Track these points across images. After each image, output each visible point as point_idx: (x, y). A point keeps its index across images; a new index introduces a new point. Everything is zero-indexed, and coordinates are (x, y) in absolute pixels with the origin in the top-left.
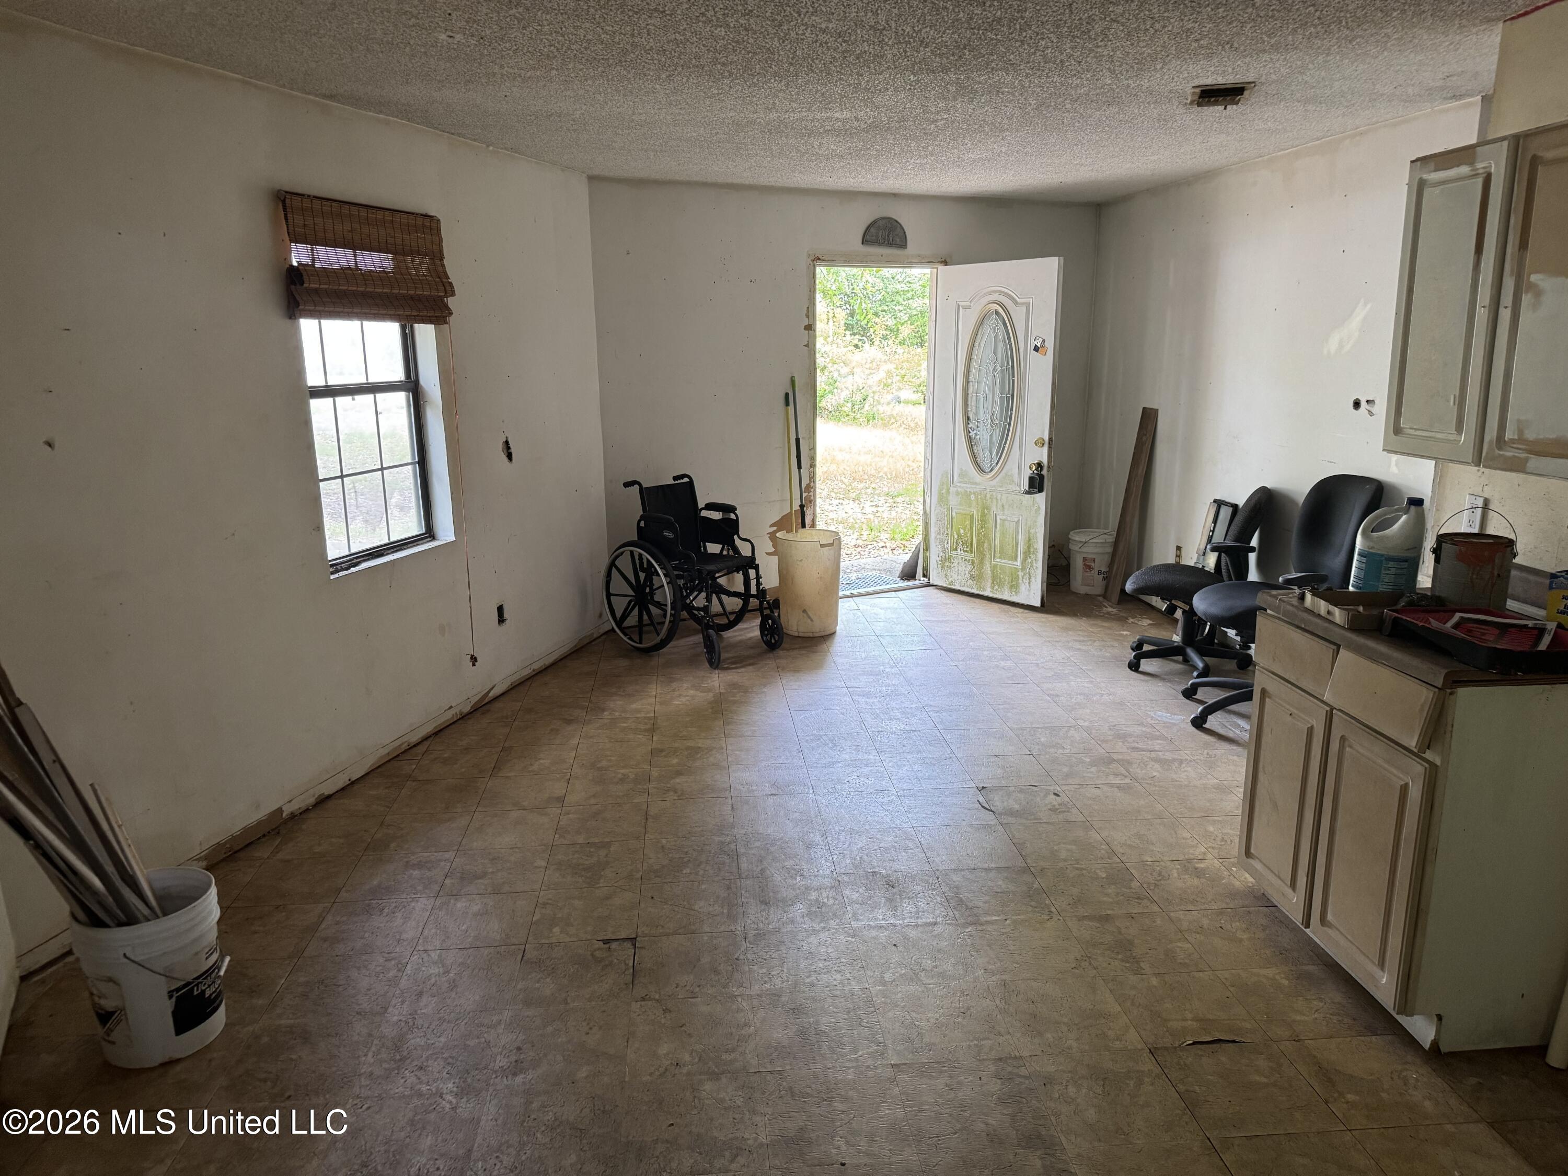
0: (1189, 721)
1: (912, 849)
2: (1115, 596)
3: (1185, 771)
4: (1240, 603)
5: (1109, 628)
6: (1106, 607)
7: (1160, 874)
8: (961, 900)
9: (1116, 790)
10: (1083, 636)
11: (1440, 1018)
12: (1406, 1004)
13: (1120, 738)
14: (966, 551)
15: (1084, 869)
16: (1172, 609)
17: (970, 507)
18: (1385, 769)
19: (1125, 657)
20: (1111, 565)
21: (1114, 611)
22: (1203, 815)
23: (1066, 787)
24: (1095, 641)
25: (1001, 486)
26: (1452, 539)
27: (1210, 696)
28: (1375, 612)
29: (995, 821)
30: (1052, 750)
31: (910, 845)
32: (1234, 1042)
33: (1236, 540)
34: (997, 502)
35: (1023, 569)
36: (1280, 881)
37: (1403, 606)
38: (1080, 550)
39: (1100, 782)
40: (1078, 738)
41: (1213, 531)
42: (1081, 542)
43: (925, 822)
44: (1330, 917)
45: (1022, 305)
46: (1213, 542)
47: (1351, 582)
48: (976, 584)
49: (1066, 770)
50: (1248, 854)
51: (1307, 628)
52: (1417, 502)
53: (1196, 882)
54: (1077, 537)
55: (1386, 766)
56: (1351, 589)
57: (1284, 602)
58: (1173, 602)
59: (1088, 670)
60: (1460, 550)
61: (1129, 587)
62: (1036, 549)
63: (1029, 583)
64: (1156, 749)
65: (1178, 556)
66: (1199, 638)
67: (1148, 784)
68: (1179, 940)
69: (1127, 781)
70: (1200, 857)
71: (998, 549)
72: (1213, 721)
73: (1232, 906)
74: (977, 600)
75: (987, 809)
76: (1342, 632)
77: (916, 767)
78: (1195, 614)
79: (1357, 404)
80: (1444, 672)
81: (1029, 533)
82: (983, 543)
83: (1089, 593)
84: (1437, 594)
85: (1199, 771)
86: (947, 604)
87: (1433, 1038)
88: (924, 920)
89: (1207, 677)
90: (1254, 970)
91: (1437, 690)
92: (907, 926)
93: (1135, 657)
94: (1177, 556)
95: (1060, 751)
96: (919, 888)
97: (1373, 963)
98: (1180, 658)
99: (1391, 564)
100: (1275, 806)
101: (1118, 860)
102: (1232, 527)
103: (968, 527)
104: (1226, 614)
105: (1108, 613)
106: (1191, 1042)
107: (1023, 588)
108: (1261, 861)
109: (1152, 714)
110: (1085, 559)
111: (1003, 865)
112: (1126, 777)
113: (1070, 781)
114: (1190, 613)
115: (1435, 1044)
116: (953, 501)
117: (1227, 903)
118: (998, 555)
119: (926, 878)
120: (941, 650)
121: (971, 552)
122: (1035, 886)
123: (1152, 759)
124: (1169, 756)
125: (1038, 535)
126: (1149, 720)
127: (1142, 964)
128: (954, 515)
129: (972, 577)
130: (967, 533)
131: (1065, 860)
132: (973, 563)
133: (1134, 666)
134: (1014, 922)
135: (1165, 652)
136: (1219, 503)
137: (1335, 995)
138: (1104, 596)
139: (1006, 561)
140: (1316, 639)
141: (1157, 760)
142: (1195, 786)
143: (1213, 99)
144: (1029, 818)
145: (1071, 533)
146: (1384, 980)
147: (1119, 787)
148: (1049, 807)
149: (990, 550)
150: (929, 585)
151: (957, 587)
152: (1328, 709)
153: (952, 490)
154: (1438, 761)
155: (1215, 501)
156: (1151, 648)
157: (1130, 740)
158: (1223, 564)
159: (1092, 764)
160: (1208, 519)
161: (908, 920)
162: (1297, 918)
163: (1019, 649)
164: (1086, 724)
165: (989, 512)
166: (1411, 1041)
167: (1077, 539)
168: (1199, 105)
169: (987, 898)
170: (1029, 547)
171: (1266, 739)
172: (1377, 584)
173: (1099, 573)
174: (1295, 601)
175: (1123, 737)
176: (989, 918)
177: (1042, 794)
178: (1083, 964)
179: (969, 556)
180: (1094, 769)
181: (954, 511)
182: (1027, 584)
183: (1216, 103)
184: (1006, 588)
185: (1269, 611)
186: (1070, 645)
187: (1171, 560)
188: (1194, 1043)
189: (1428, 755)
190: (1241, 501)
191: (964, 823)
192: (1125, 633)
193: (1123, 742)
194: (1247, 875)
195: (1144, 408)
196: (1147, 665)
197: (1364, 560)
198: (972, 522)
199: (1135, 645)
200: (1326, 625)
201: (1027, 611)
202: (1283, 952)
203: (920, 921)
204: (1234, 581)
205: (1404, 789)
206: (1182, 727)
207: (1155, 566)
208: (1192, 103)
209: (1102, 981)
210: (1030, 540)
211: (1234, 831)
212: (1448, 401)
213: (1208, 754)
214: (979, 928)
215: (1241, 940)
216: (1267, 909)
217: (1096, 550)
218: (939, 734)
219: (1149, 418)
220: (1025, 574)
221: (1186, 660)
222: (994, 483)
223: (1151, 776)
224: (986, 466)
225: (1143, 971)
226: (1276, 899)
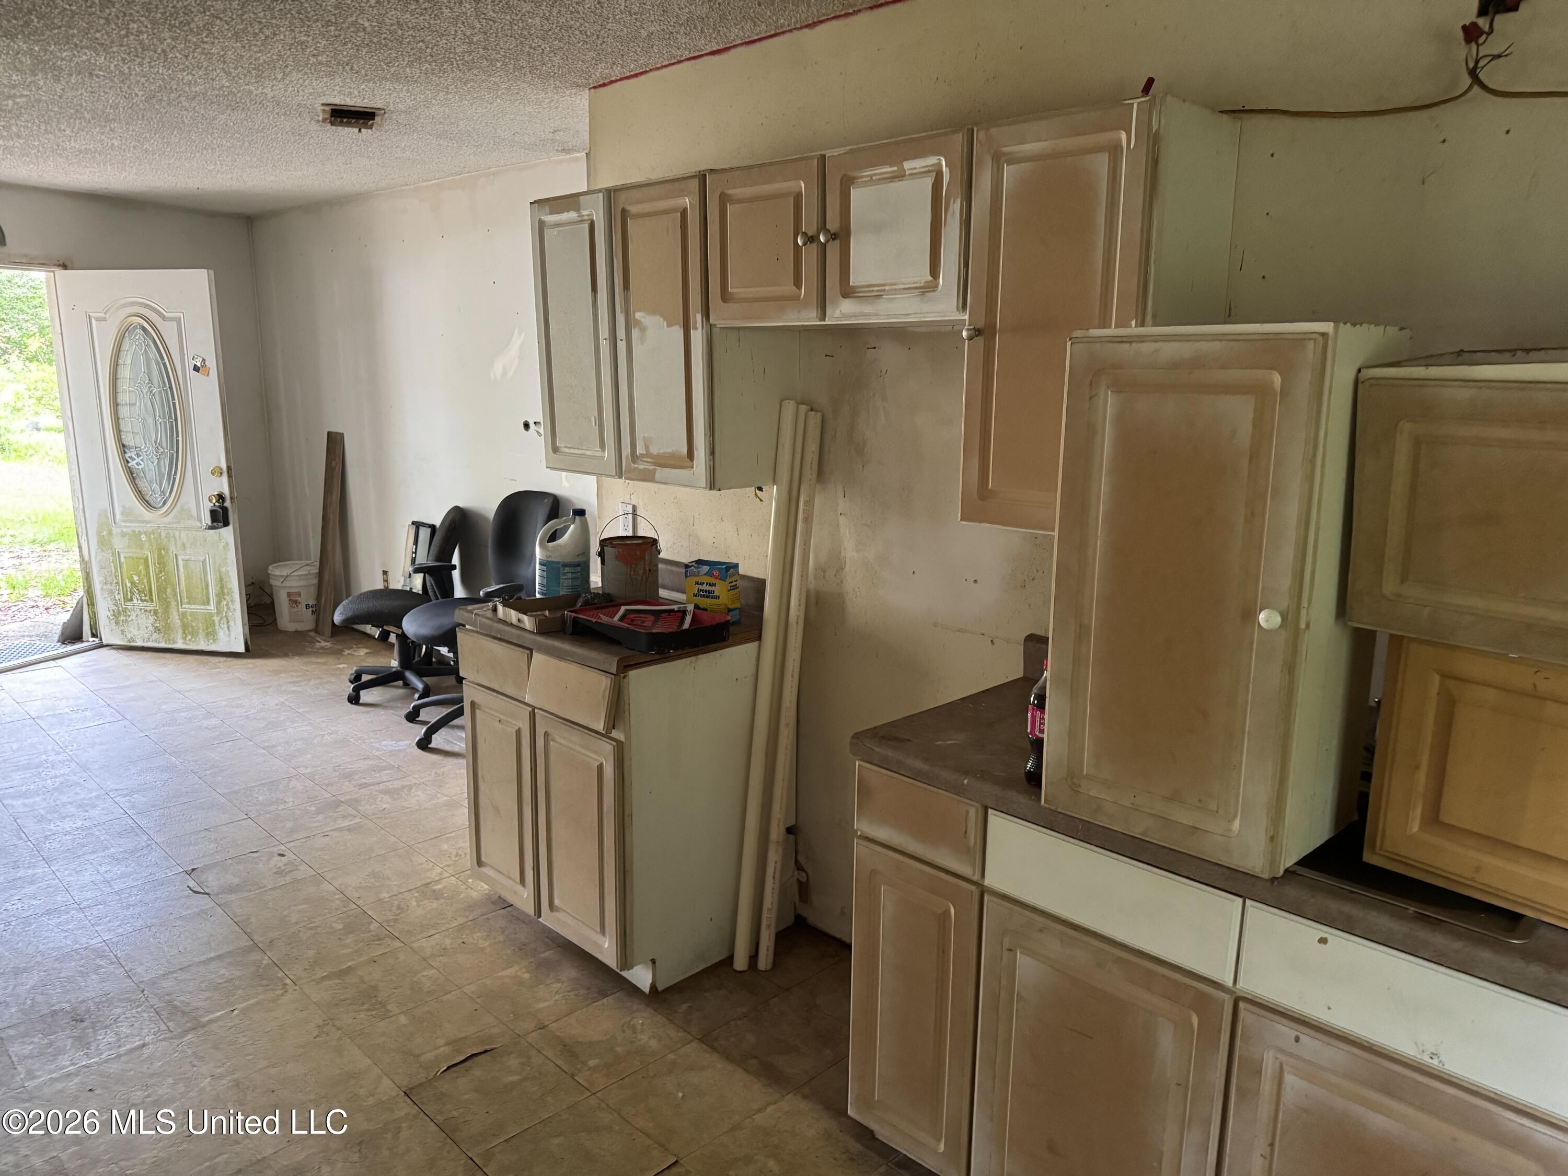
0: (414, 744)
1: (106, 967)
2: (328, 630)
3: (416, 795)
4: (445, 622)
5: (325, 664)
6: (319, 642)
7: (399, 907)
8: (176, 1007)
9: (347, 833)
10: (297, 676)
11: (653, 961)
12: (626, 961)
13: (347, 777)
14: (145, 600)
15: (318, 927)
16: (385, 636)
17: (142, 549)
18: (583, 754)
19: (343, 691)
20: (318, 597)
21: (329, 644)
22: (439, 835)
23: (292, 844)
24: (310, 680)
25: (179, 522)
26: (611, 543)
27: (431, 715)
28: (559, 614)
29: (212, 904)
30: (272, 808)
31: (102, 963)
32: (486, 1051)
33: (437, 559)
34: (176, 541)
35: (219, 612)
36: (510, 881)
37: (581, 606)
38: (284, 585)
39: (329, 829)
40: (301, 788)
41: (415, 553)
42: (282, 576)
43: (120, 930)
44: (557, 902)
45: (172, 319)
46: (416, 563)
47: (537, 589)
48: (164, 637)
49: (289, 825)
50: (480, 863)
51: (502, 637)
52: (581, 513)
53: (435, 904)
54: (277, 572)
55: (583, 751)
56: (538, 596)
57: (479, 615)
58: (385, 627)
59: (306, 712)
60: (618, 552)
61: (338, 618)
62: (231, 589)
63: (228, 628)
64: (385, 780)
65: (386, 581)
66: (417, 659)
67: (378, 818)
68: (424, 969)
69: (357, 820)
70: (437, 878)
71: (185, 595)
72: (438, 740)
73: (471, 918)
74: (168, 655)
75: (203, 893)
76: (533, 637)
77: (102, 869)
78: (408, 638)
79: (527, 426)
80: (616, 659)
81: (220, 573)
82: (166, 589)
83: (299, 630)
84: (607, 591)
85: (429, 792)
86: (127, 665)
87: (650, 981)
88: (128, 1047)
89: (428, 696)
90: (499, 974)
91: (613, 676)
92: (106, 1061)
93: (354, 689)
94: (384, 581)
95: (282, 806)
96: (119, 1010)
97: (597, 932)
98: (400, 683)
99: (567, 570)
100: (497, 810)
101: (355, 906)
102: (432, 548)
103: (143, 572)
104: (435, 633)
105: (322, 648)
106: (445, 1068)
107: (222, 634)
108: (492, 867)
109: (377, 745)
110: (289, 594)
111: (225, 949)
112: (355, 817)
113: (296, 836)
114: (402, 637)
115: (653, 987)
116: (119, 544)
117: (466, 917)
118: (185, 600)
119: (127, 996)
120: (126, 723)
121: (152, 600)
122: (264, 962)
123: (381, 792)
124: (397, 784)
125: (230, 574)
126: (374, 751)
127: (389, 1007)
128: (123, 560)
129: (157, 630)
130: (143, 580)
131: (297, 923)
132: (156, 613)
133: (354, 699)
134: (244, 1012)
135: (384, 679)
136: (418, 525)
137: (569, 972)
138: (316, 630)
139: (198, 607)
140: (512, 647)
141: (385, 792)
142: (426, 809)
143: (345, 120)
144: (252, 889)
145: (270, 568)
146: (606, 945)
147: (349, 829)
148: (275, 870)
149: (175, 595)
150: (101, 646)
151: (139, 643)
152: (530, 709)
153: (115, 530)
154: (622, 739)
155: (413, 523)
156: (369, 677)
157: (356, 777)
158: (428, 584)
159: (318, 812)
160: (409, 541)
161: (107, 1053)
162: (530, 910)
163: (224, 703)
164: (309, 770)
165: (167, 553)
166: (632, 990)
167: (277, 573)
168: (332, 124)
169: (207, 994)
170: (222, 587)
171: (482, 748)
172: (558, 589)
173: (307, 606)
174: (489, 614)
175: (349, 776)
176: (212, 1016)
177: (264, 859)
178: (326, 1029)
179: (150, 606)
180: (320, 817)
181: (122, 556)
182: (226, 629)
183: (349, 124)
184: (201, 636)
185: (467, 627)
186: (283, 688)
187: (380, 586)
188: (448, 1068)
189: (615, 734)
190: (437, 521)
191: (172, 917)
192: (341, 666)
193: (350, 781)
194: (483, 884)
195: (329, 433)
196: (366, 696)
197: (544, 568)
198: (147, 567)
199: (353, 677)
200: (518, 632)
201: (229, 659)
202: (523, 947)
203: (122, 1050)
204: (440, 600)
205: (600, 768)
206: (408, 751)
207: (362, 594)
208: (324, 120)
209: (348, 1040)
210: (221, 580)
211: (466, 844)
212: (590, 422)
213: (436, 773)
214: (201, 1031)
215: (483, 949)
216: (503, 911)
217: (302, 583)
218: (130, 821)
219: (335, 442)
220: (221, 619)
221: (407, 684)
222: (165, 520)
223: (381, 809)
224: (157, 499)
225: (391, 1014)
226: (511, 899)
